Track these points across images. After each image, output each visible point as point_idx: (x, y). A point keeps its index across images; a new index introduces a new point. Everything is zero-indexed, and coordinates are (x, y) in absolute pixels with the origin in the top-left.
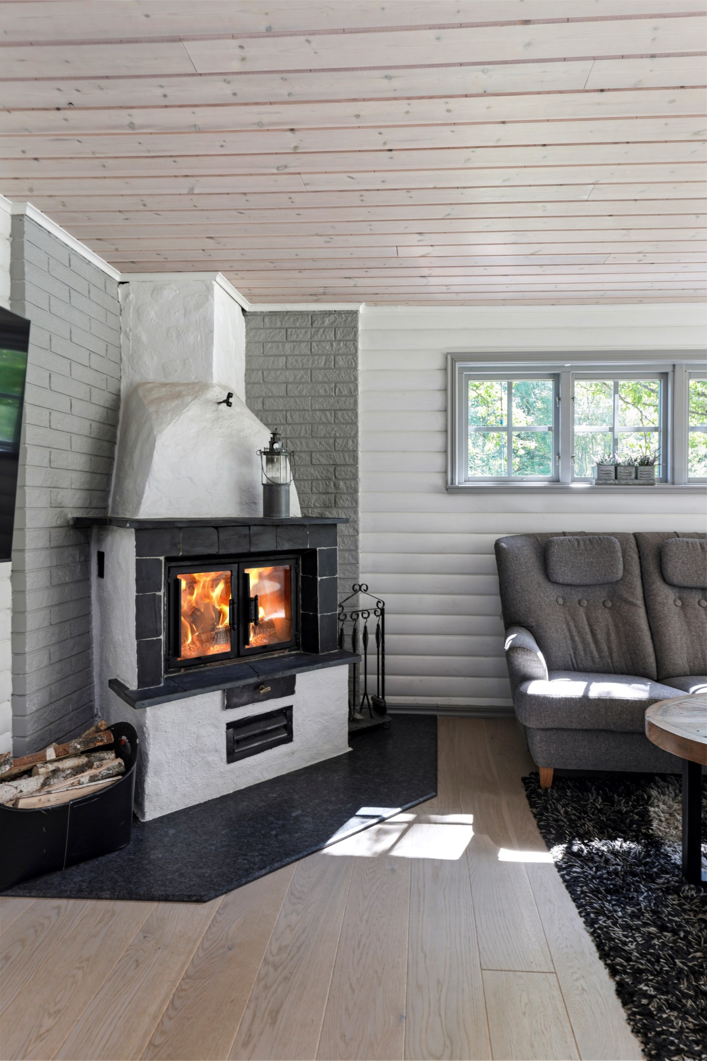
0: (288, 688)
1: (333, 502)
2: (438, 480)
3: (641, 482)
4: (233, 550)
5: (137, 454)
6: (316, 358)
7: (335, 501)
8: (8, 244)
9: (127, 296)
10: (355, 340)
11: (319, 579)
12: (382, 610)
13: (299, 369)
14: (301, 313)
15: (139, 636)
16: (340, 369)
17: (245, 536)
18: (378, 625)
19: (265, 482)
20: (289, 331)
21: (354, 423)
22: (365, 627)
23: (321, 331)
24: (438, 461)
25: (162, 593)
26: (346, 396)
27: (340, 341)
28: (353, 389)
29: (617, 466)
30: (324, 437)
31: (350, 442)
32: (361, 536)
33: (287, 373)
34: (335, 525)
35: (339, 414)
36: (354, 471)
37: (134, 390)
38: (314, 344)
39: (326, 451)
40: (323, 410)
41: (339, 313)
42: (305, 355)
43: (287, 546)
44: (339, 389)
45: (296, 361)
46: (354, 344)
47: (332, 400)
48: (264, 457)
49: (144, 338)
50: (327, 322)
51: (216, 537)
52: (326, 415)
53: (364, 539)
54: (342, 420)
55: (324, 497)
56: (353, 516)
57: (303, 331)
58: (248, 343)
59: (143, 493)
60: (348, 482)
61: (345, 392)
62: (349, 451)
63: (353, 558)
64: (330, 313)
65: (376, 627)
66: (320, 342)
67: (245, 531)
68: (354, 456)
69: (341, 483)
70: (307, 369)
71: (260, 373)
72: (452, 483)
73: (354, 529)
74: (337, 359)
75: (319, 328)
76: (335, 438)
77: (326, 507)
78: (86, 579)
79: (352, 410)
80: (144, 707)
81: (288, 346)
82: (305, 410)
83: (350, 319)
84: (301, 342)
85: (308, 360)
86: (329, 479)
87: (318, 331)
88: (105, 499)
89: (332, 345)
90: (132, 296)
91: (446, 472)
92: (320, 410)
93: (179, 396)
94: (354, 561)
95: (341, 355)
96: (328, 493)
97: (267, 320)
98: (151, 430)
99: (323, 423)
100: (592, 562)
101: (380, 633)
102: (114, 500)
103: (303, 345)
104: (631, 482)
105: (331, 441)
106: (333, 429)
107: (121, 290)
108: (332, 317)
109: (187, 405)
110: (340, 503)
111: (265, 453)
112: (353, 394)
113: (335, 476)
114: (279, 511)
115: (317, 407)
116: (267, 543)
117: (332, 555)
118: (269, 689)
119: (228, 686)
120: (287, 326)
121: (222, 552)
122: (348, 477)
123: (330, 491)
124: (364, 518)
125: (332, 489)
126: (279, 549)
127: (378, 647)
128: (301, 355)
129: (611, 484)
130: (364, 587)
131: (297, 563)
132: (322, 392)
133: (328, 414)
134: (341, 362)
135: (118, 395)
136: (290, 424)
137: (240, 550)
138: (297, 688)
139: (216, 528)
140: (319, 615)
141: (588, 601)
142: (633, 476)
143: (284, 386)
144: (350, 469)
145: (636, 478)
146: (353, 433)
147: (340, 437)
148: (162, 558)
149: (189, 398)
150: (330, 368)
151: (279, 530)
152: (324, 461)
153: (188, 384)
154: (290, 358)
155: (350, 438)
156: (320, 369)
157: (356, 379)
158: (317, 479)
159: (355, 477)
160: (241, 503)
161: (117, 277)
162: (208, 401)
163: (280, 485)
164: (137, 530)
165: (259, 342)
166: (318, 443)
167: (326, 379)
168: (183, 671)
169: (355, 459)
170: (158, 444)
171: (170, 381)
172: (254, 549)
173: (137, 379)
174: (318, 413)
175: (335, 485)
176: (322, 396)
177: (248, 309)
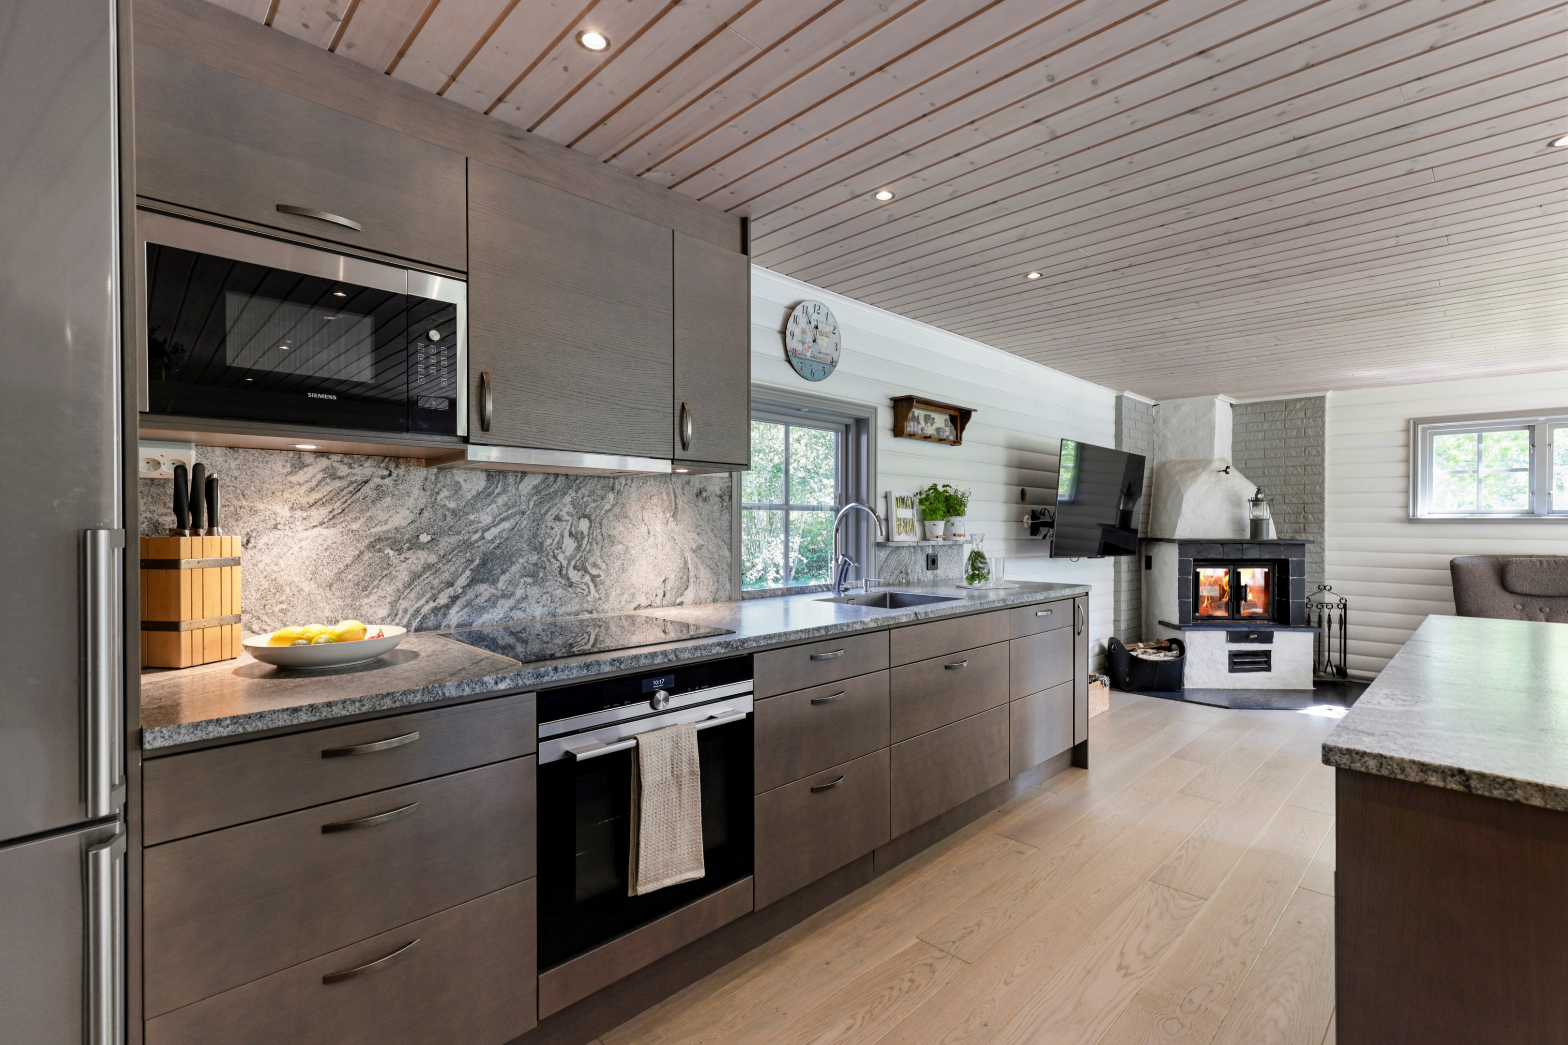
0: (1268, 639)
1: (1302, 529)
2: (1400, 513)
4: (1232, 557)
5: (1169, 504)
6: (1289, 431)
7: (1304, 528)
8: (1114, 410)
9: (1158, 412)
10: (1323, 416)
11: (1291, 578)
12: (1345, 606)
13: (1275, 439)
14: (1277, 402)
15: (1179, 598)
16: (1309, 437)
17: (1239, 549)
18: (1341, 615)
19: (1251, 518)
20: (1267, 414)
21: (1322, 474)
22: (1329, 615)
23: (1294, 412)
24: (1400, 498)
25: (1191, 577)
26: (1314, 456)
27: (1309, 418)
28: (1320, 450)
30: (1296, 484)
31: (1318, 488)
32: (1327, 553)
33: (1265, 443)
34: (1304, 545)
35: (1309, 468)
36: (1321, 507)
37: (1162, 466)
38: (1287, 422)
39: (1297, 494)
40: (1295, 467)
41: (1309, 399)
42: (1280, 430)
43: (1267, 557)
44: (1309, 451)
45: (1273, 434)
46: (1322, 419)
47: (1302, 459)
48: (1251, 503)
49: (1169, 436)
50: (1298, 406)
51: (1221, 550)
52: (1297, 470)
53: (1329, 555)
54: (1311, 472)
55: (1295, 525)
56: (1320, 539)
57: (1278, 414)
58: (1234, 425)
59: (1176, 525)
60: (1316, 516)
61: (1314, 453)
62: (1316, 493)
63: (1320, 568)
64: (1301, 399)
65: (1338, 616)
66: (1292, 420)
67: (1239, 546)
68: (1321, 497)
69: (1310, 516)
70: (1281, 439)
71: (1244, 444)
72: (1414, 516)
73: (1321, 548)
74: (1307, 430)
75: (1292, 411)
76: (1305, 485)
77: (1296, 532)
78: (1139, 571)
79: (1319, 465)
80: (1185, 631)
81: (1266, 426)
82: (1279, 467)
83: (1318, 402)
84: (1276, 421)
85: (1282, 433)
86: (1300, 513)
87: (1291, 413)
88: (1146, 528)
89: (1302, 422)
90: (1161, 412)
91: (1408, 508)
92: (1292, 466)
93: (1193, 469)
94: (1320, 571)
95: (1310, 427)
96: (1298, 523)
97: (1249, 408)
98: (1179, 491)
99: (1295, 475)
100: (1555, 579)
101: (1343, 622)
102: (1151, 528)
103: (1278, 423)
105: (1302, 487)
106: (1302, 479)
107: (1154, 410)
108: (1303, 402)
109: (1200, 474)
110: (1309, 529)
111: (1252, 501)
112: (1321, 454)
113: (1305, 512)
114: (1261, 535)
115: (1290, 464)
116: (1253, 554)
117: (1301, 565)
118: (1256, 636)
119: (1230, 629)
120: (1265, 411)
121: (1225, 557)
122: (1315, 511)
123: (1300, 521)
124: (1329, 540)
125: (1302, 520)
126: (1262, 558)
127: (1341, 630)
128: (1276, 430)
130: (1327, 588)
131: (1274, 567)
132: (1293, 454)
133: (1299, 469)
134: (1310, 432)
135: (1152, 469)
136: (1267, 477)
137: (1236, 557)
138: (1274, 640)
139: (1222, 544)
140: (1291, 601)
141: (1551, 609)
143: (1262, 452)
144: (1317, 506)
146: (1320, 481)
147: (1309, 484)
148: (1192, 559)
149: (1200, 470)
150: (1300, 437)
151: (1262, 546)
152: (1294, 501)
153: (1198, 461)
154: (1267, 433)
155: (1318, 484)
156: (1292, 438)
157: (1323, 443)
158: (1289, 513)
159: (1322, 511)
161: (1152, 403)
162: (1212, 471)
163: (1263, 520)
164: (1179, 544)
165: (1243, 424)
166: (1290, 489)
167: (1297, 445)
168: (1200, 621)
169: (1322, 499)
170: (1185, 499)
171: (1185, 459)
172: (1244, 557)
173: (1164, 459)
174: (1290, 468)
175: (1304, 517)
176: (1293, 457)
177: (1233, 403)
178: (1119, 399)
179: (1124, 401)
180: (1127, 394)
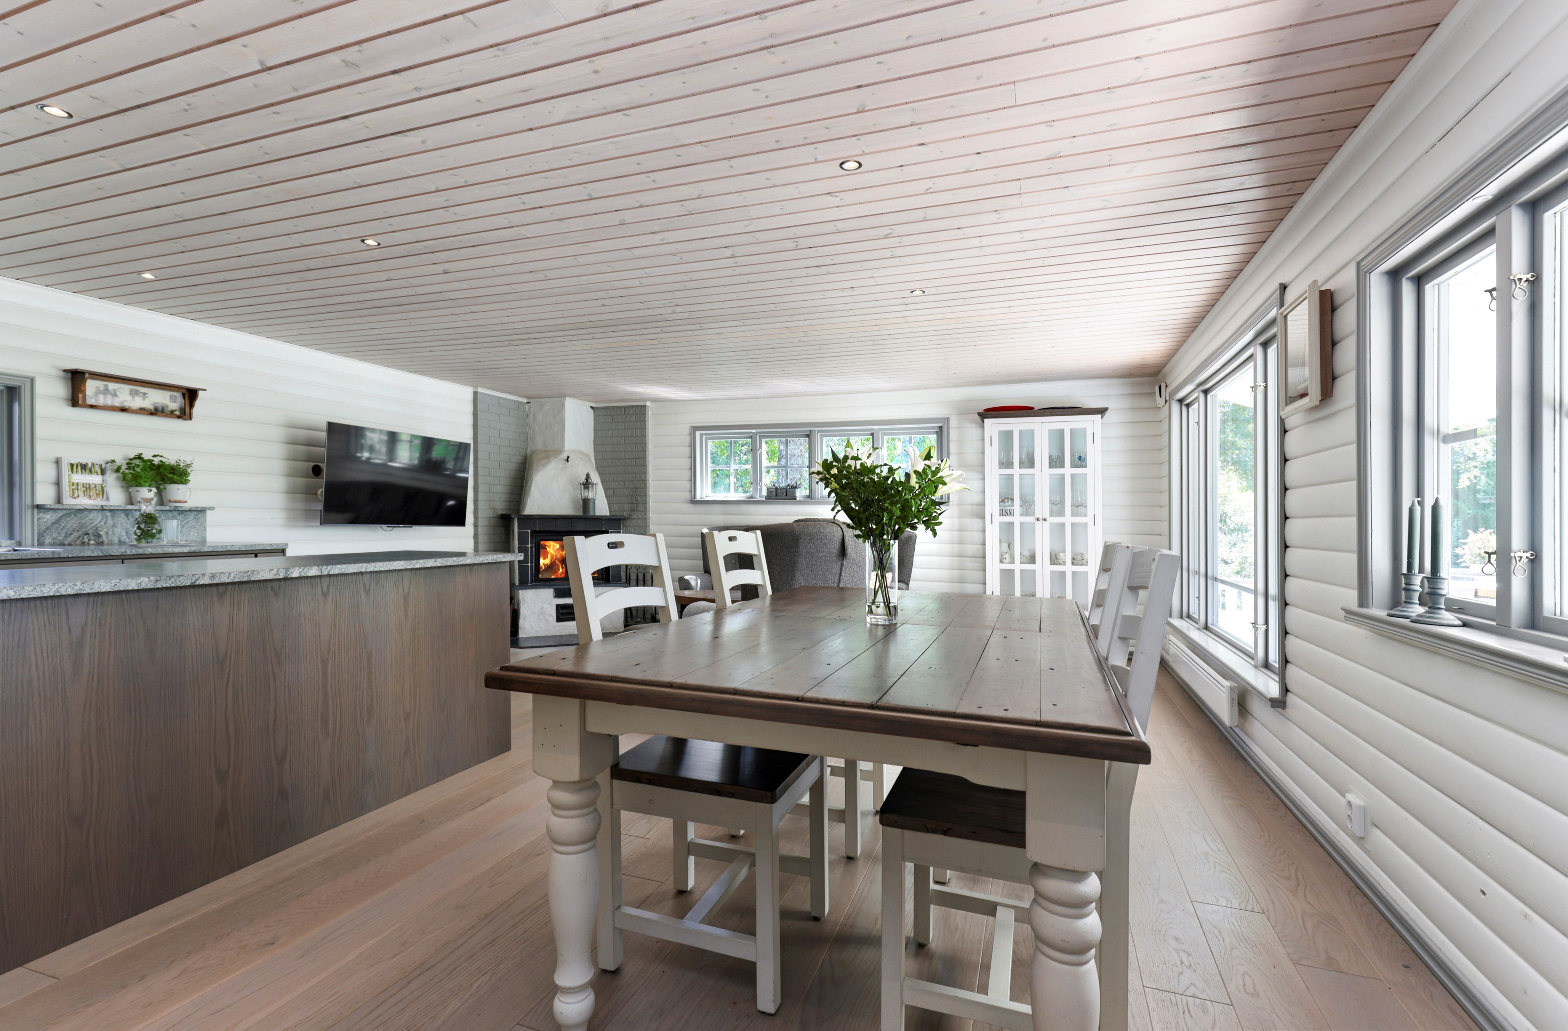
2: (687, 495)
3: (788, 498)
6: (627, 431)
7: (636, 507)
8: (472, 403)
9: (529, 409)
10: (645, 420)
13: (619, 437)
14: (619, 407)
16: (638, 436)
17: (573, 522)
19: (582, 498)
20: (613, 416)
21: (646, 465)
24: (687, 484)
25: (529, 546)
26: (641, 451)
27: (638, 421)
28: (644, 446)
29: (776, 489)
30: (631, 473)
31: (643, 476)
33: (614, 439)
34: (620, 520)
35: (638, 460)
36: (646, 491)
37: (532, 453)
38: (625, 423)
39: (632, 481)
40: (630, 459)
41: (637, 406)
42: (621, 429)
43: (591, 529)
44: (638, 447)
45: (617, 432)
46: (645, 423)
47: (634, 453)
48: (582, 486)
49: (537, 429)
50: (631, 411)
51: (555, 523)
53: (653, 528)
54: (639, 464)
55: (630, 505)
56: (644, 516)
57: (620, 416)
58: (595, 424)
59: (528, 503)
60: (642, 497)
61: (640, 449)
62: (643, 480)
64: (633, 407)
66: (628, 422)
67: (570, 521)
68: (646, 483)
69: (639, 498)
70: (622, 437)
71: (599, 439)
72: (695, 498)
73: (646, 523)
74: (636, 431)
75: (628, 415)
76: (636, 473)
77: (631, 510)
79: (644, 458)
80: (521, 590)
81: (612, 425)
82: (621, 458)
83: (643, 410)
84: (619, 422)
85: (622, 432)
86: (633, 495)
87: (628, 417)
89: (634, 424)
90: (532, 409)
91: (692, 492)
93: (549, 456)
95: (638, 429)
96: (633, 503)
97: (603, 411)
98: (532, 475)
99: (631, 465)
102: (517, 507)
103: (619, 424)
104: (783, 497)
105: (634, 475)
106: (635, 469)
107: (526, 407)
108: (634, 409)
109: (550, 461)
110: (639, 509)
111: (583, 484)
112: (644, 450)
113: (637, 494)
114: (590, 512)
115: (628, 457)
116: (581, 527)
119: (556, 587)
120: (611, 414)
121: (563, 530)
122: (643, 494)
124: (652, 516)
125: (635, 502)
126: (587, 530)
128: (619, 429)
129: (773, 499)
132: (629, 449)
133: (632, 460)
134: (638, 432)
135: (525, 456)
137: (566, 529)
139: (555, 519)
142: (785, 494)
143: (611, 446)
144: (644, 490)
145: (786, 495)
146: (645, 471)
147: (639, 473)
148: (529, 531)
149: (552, 458)
150: (633, 436)
151: (593, 520)
152: (631, 486)
153: (554, 451)
154: (614, 431)
155: (644, 473)
156: (628, 436)
157: (646, 441)
158: (628, 495)
159: (646, 494)
160: (575, 508)
161: (525, 401)
162: (561, 459)
163: (590, 499)
165: (600, 423)
166: (628, 476)
167: (631, 442)
168: (541, 582)
169: (646, 485)
170: (534, 481)
171: (545, 449)
172: (574, 529)
173: (534, 448)
174: (628, 460)
175: (636, 498)
176: (629, 451)
177: (593, 406)
178: (475, 394)
179: (479, 396)
180: (480, 390)
